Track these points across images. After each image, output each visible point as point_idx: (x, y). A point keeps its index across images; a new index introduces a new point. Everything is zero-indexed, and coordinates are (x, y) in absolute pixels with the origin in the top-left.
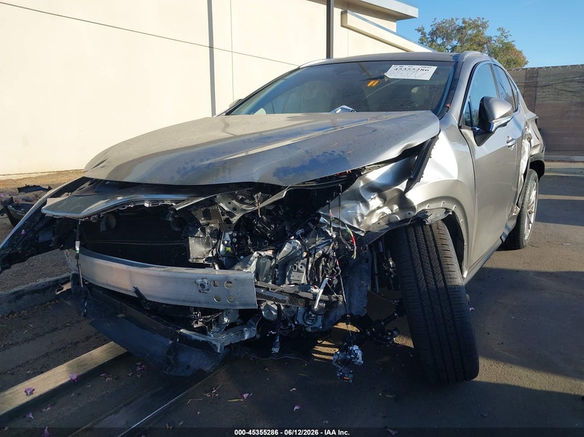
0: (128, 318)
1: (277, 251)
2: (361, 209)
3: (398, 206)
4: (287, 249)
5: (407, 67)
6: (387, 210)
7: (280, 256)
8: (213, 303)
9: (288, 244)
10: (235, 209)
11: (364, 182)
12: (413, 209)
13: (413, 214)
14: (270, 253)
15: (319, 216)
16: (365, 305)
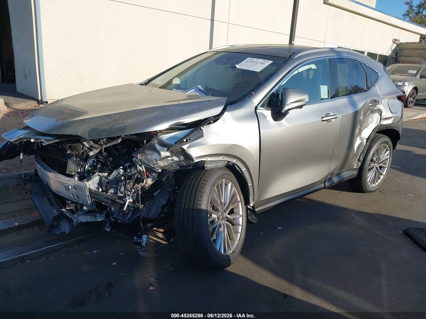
0: (48, 199)
1: (110, 174)
2: (155, 156)
3: (184, 156)
4: (115, 173)
5: (255, 60)
6: (175, 159)
7: (111, 178)
8: (71, 198)
9: (115, 170)
10: (92, 146)
11: (157, 140)
12: (192, 159)
13: (192, 163)
14: (106, 174)
15: (133, 157)
16: (159, 213)
